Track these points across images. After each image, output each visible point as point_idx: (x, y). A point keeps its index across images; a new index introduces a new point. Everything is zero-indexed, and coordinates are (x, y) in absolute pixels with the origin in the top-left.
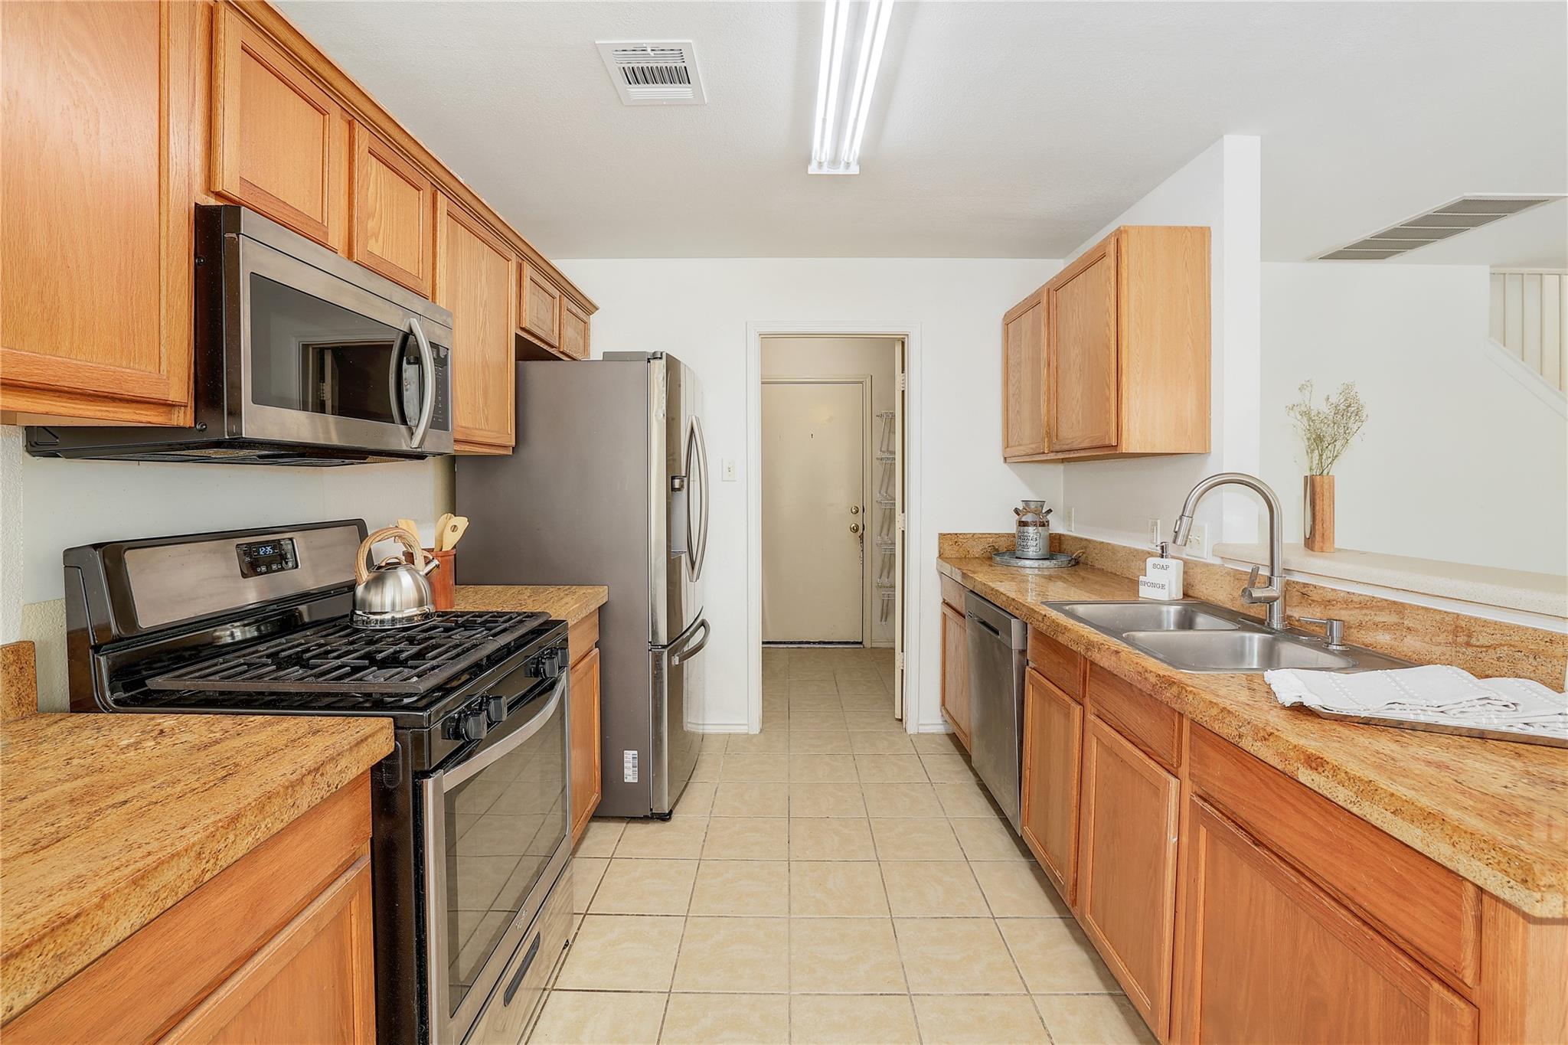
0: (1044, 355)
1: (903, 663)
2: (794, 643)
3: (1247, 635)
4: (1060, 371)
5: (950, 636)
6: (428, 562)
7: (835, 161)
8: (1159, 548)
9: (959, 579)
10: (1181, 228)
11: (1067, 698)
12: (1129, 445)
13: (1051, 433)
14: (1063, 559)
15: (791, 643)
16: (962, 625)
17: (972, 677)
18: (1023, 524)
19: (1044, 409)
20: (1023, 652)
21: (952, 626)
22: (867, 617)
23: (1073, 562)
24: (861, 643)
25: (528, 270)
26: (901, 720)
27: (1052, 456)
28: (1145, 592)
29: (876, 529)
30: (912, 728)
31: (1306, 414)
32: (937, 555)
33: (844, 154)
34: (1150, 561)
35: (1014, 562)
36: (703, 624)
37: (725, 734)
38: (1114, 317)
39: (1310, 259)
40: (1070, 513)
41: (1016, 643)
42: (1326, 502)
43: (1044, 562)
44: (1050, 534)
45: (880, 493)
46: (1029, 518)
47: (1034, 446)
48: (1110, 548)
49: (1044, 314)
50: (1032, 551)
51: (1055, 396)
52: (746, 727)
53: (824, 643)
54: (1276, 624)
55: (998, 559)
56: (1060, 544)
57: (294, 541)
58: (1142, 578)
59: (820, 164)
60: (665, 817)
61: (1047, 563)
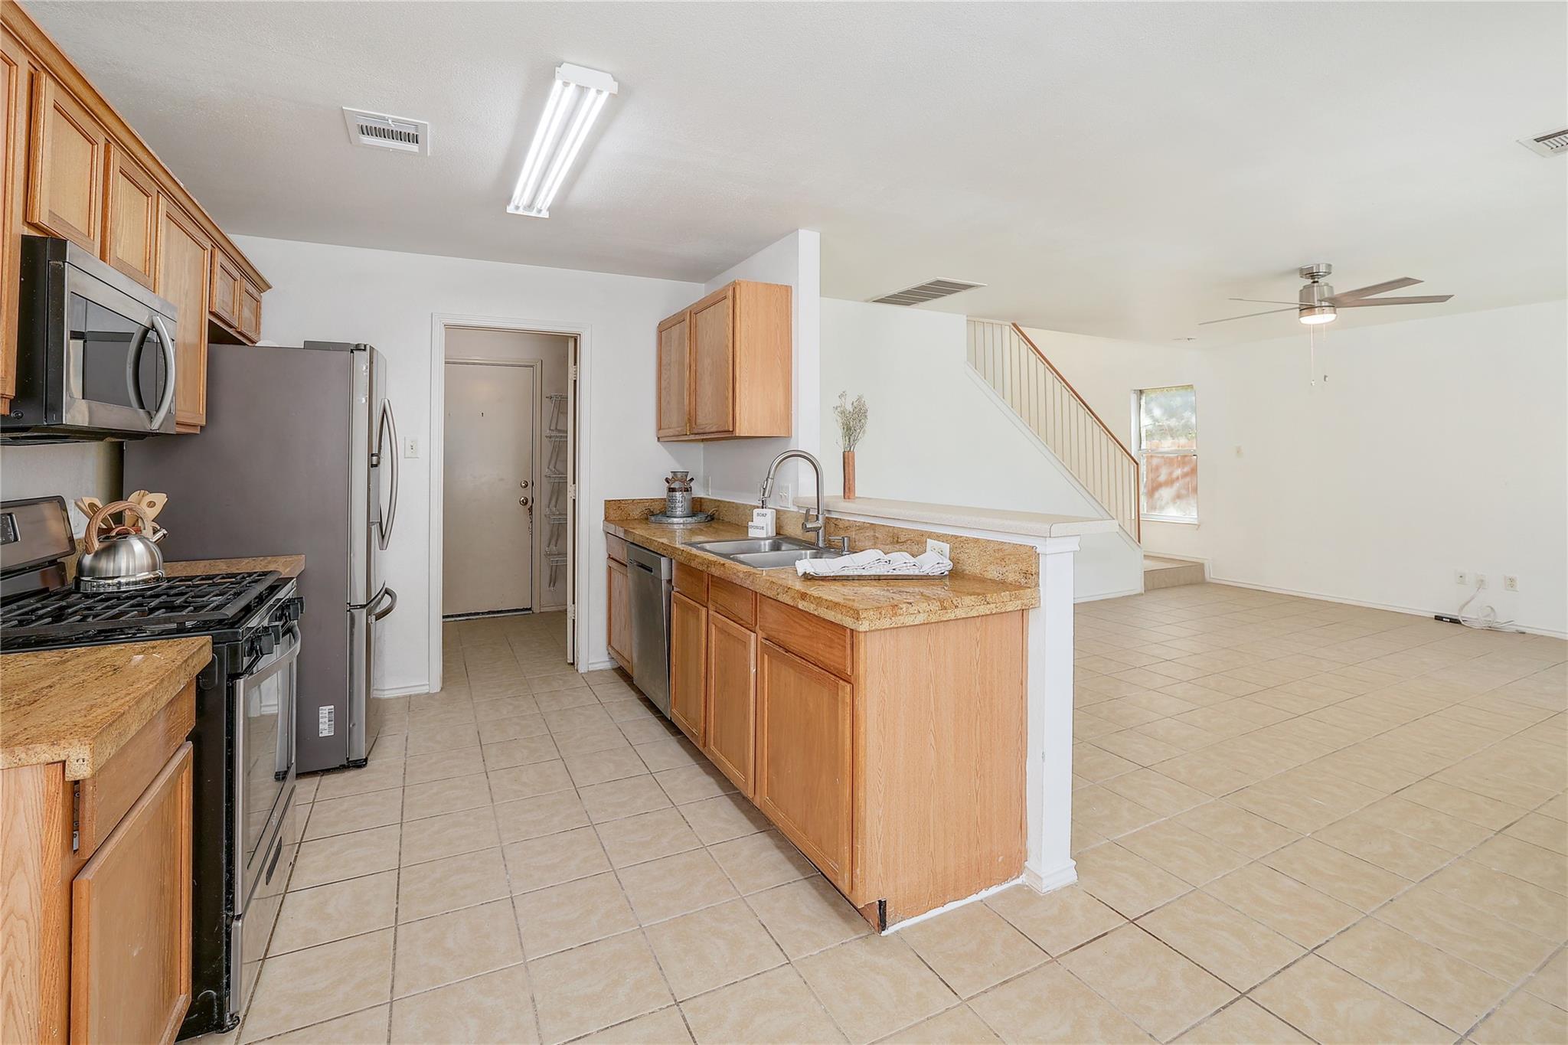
0: (687, 361)
1: (574, 613)
2: (463, 615)
3: (803, 552)
4: (698, 374)
5: (615, 584)
6: (155, 532)
7: (530, 206)
8: (761, 502)
9: (622, 535)
10: (774, 285)
11: (697, 605)
12: (742, 430)
13: (691, 419)
14: (701, 517)
15: (459, 616)
16: (625, 573)
17: (633, 611)
18: (672, 490)
19: (686, 402)
20: (670, 581)
21: (616, 576)
22: (536, 585)
23: (709, 518)
24: (530, 609)
25: (219, 257)
26: (573, 664)
27: (692, 437)
28: (752, 533)
29: (545, 501)
30: (582, 668)
31: (843, 412)
32: (603, 519)
33: (538, 204)
34: (756, 511)
35: (665, 520)
36: (387, 592)
37: (404, 697)
38: (731, 341)
39: (867, 301)
40: (708, 481)
41: (665, 576)
42: (851, 468)
43: (688, 519)
44: (693, 498)
45: (548, 468)
46: (675, 485)
47: (679, 429)
48: (734, 505)
49: (687, 330)
50: (679, 512)
51: (694, 392)
52: (428, 687)
53: (494, 612)
54: (821, 545)
55: (653, 518)
56: (701, 506)
57: (14, 515)
58: (750, 524)
59: (517, 208)
60: (360, 764)
61: (690, 519)
